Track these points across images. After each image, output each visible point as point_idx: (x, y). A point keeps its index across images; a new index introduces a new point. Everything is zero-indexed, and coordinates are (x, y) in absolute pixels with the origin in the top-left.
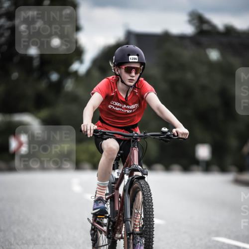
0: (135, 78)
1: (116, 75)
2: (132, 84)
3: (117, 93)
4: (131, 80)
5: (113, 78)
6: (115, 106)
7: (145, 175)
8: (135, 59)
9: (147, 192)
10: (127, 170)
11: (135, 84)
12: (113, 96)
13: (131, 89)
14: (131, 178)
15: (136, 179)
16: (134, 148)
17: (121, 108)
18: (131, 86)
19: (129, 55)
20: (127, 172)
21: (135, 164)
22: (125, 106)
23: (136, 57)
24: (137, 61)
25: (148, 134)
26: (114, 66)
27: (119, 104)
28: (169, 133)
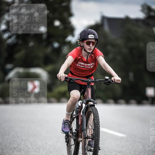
0: (92, 48)
1: (81, 46)
2: (91, 51)
3: (82, 57)
4: (90, 49)
5: (79, 48)
6: (81, 65)
7: (95, 104)
8: (92, 37)
9: (97, 115)
10: (84, 101)
11: (92, 51)
12: (80, 58)
13: (90, 55)
14: (86, 105)
15: (89, 106)
16: (89, 88)
17: (84, 66)
18: (90, 53)
19: (89, 34)
20: (84, 102)
21: (89, 97)
22: (86, 65)
23: (93, 36)
24: (93, 38)
25: (97, 80)
26: (80, 41)
27: (83, 64)
28: (110, 80)
